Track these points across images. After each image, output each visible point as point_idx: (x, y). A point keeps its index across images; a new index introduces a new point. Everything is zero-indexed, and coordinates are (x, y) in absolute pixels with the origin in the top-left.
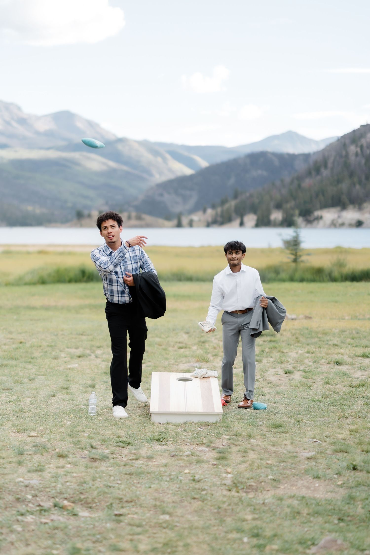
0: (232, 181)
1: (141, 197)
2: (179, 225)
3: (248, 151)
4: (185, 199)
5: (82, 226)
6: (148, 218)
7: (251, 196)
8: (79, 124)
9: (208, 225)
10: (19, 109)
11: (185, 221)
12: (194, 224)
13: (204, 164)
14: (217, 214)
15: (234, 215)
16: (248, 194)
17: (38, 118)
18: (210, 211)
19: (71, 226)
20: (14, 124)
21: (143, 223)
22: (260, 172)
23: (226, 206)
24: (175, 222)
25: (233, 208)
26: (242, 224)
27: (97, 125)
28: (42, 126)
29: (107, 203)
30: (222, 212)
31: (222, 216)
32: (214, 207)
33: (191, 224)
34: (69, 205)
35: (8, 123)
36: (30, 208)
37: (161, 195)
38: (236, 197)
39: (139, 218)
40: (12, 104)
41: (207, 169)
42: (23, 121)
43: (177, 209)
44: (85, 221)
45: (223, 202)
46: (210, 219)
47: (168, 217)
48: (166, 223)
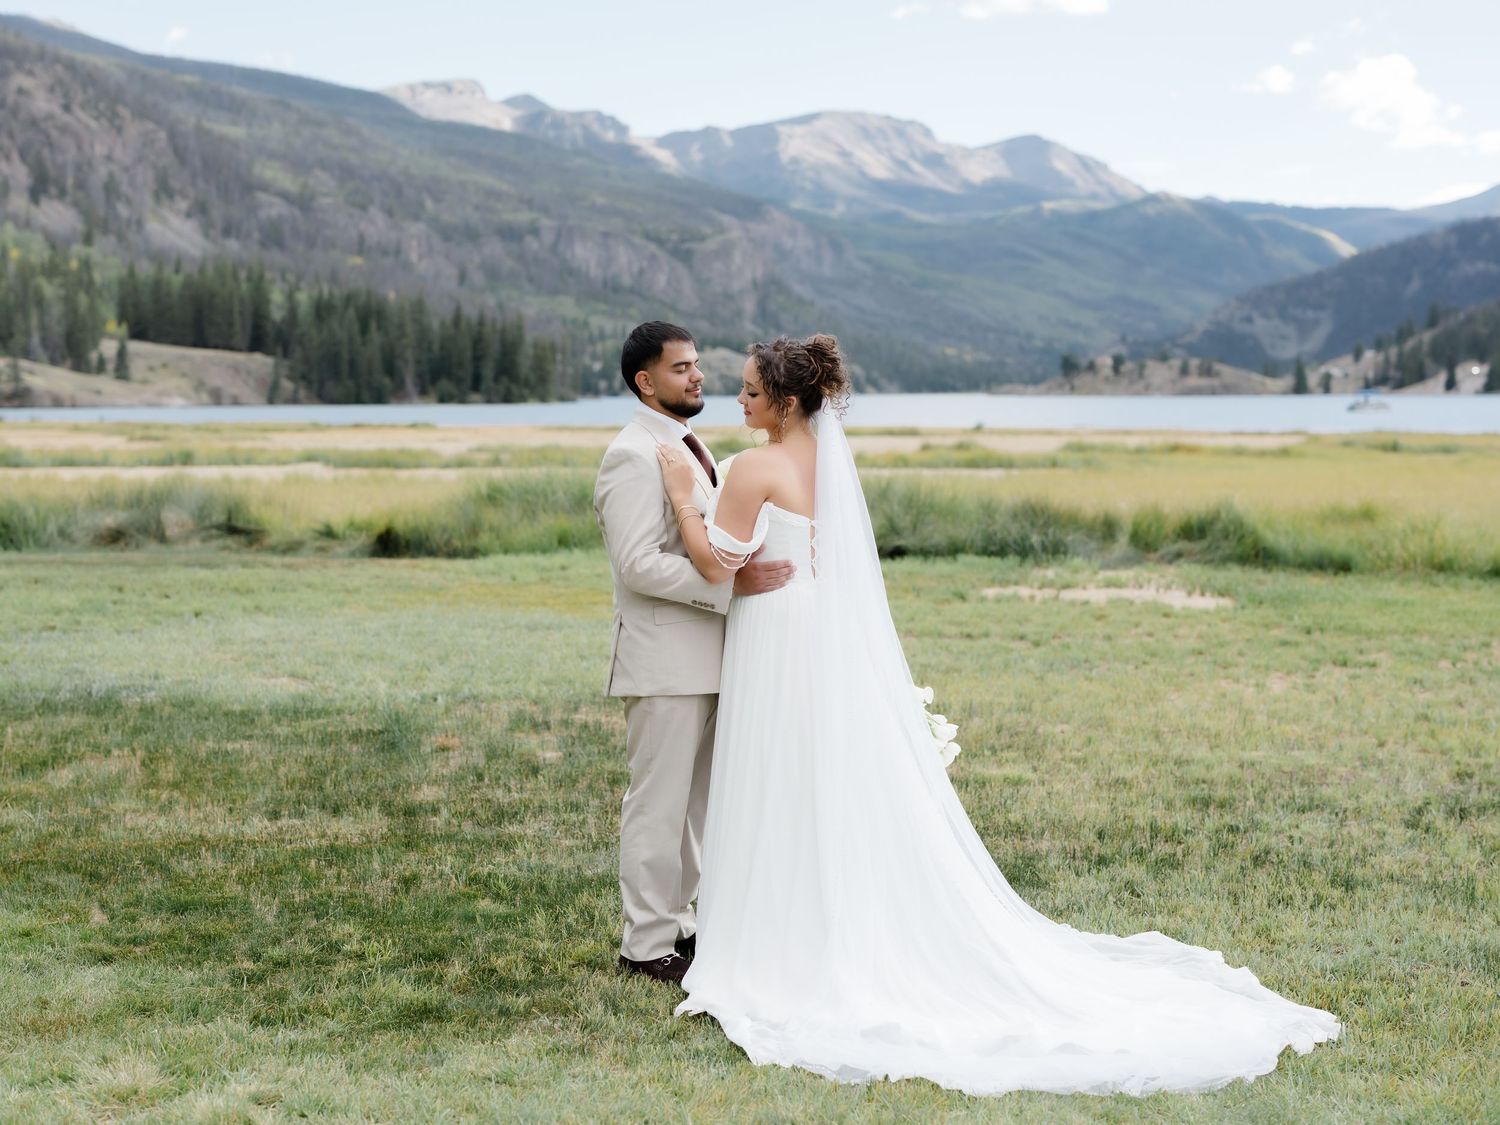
0: (1415, 286)
1: (1201, 326)
2: (1300, 388)
3: (1451, 217)
4: (1304, 329)
5: (1073, 390)
6: (1228, 372)
7: (1470, 320)
8: (1060, 166)
9: (1369, 385)
10: (928, 133)
11: (1313, 378)
12: (1334, 384)
13: (1346, 250)
14: (1387, 361)
15: (1428, 363)
16: (1462, 316)
17: (968, 153)
18: (1369, 355)
19: (1049, 392)
20: (916, 167)
21: (1215, 382)
22: (1481, 266)
23: (1410, 344)
24: (1288, 381)
25: (1425, 348)
26: (1451, 385)
27: (1104, 167)
28: (978, 172)
29: (1123, 340)
30: (1400, 355)
31: (1400, 366)
32: (1379, 346)
33: (1326, 386)
34: (1038, 343)
35: (903, 165)
36: (951, 351)
37: (1249, 320)
38: (1432, 323)
39: (1207, 371)
40: (911, 123)
41: (1356, 261)
42: (935, 160)
43: (1288, 351)
44: (1083, 379)
45: (1402, 336)
46: (1371, 375)
47: (1271, 370)
48: (1269, 382)
